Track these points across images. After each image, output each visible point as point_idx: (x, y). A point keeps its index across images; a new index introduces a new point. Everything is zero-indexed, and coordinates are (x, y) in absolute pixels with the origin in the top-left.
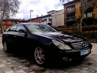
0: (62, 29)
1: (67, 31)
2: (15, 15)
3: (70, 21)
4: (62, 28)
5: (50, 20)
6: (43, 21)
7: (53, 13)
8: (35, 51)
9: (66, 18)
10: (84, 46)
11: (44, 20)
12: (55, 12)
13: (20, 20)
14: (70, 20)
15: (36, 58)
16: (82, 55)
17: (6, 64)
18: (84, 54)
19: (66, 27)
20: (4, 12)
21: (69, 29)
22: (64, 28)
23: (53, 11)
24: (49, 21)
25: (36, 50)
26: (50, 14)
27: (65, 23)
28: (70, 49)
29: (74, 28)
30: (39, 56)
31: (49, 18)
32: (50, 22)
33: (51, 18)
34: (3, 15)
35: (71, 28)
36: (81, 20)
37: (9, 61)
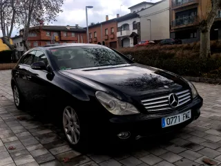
0: (162, 47)
1: (173, 51)
2: (56, 18)
3: (185, 26)
4: (162, 45)
5: (136, 26)
6: (120, 29)
7: (143, 9)
8: (64, 114)
9: (174, 19)
10: (175, 104)
11: (121, 27)
12: (147, 6)
13: (68, 28)
14: (186, 24)
15: (66, 130)
16: (166, 126)
17: (5, 140)
18: (173, 124)
19: (174, 43)
20: (30, 12)
21: (178, 49)
22: (168, 46)
23: (144, 3)
24: (134, 29)
25: (66, 113)
26: (137, 11)
27: (170, 33)
28: (137, 112)
29: (192, 44)
30: (72, 126)
31: (135, 22)
32: (136, 31)
33: (137, 20)
34: (29, 19)
35: (185, 45)
36: (210, 26)
37: (15, 132)
